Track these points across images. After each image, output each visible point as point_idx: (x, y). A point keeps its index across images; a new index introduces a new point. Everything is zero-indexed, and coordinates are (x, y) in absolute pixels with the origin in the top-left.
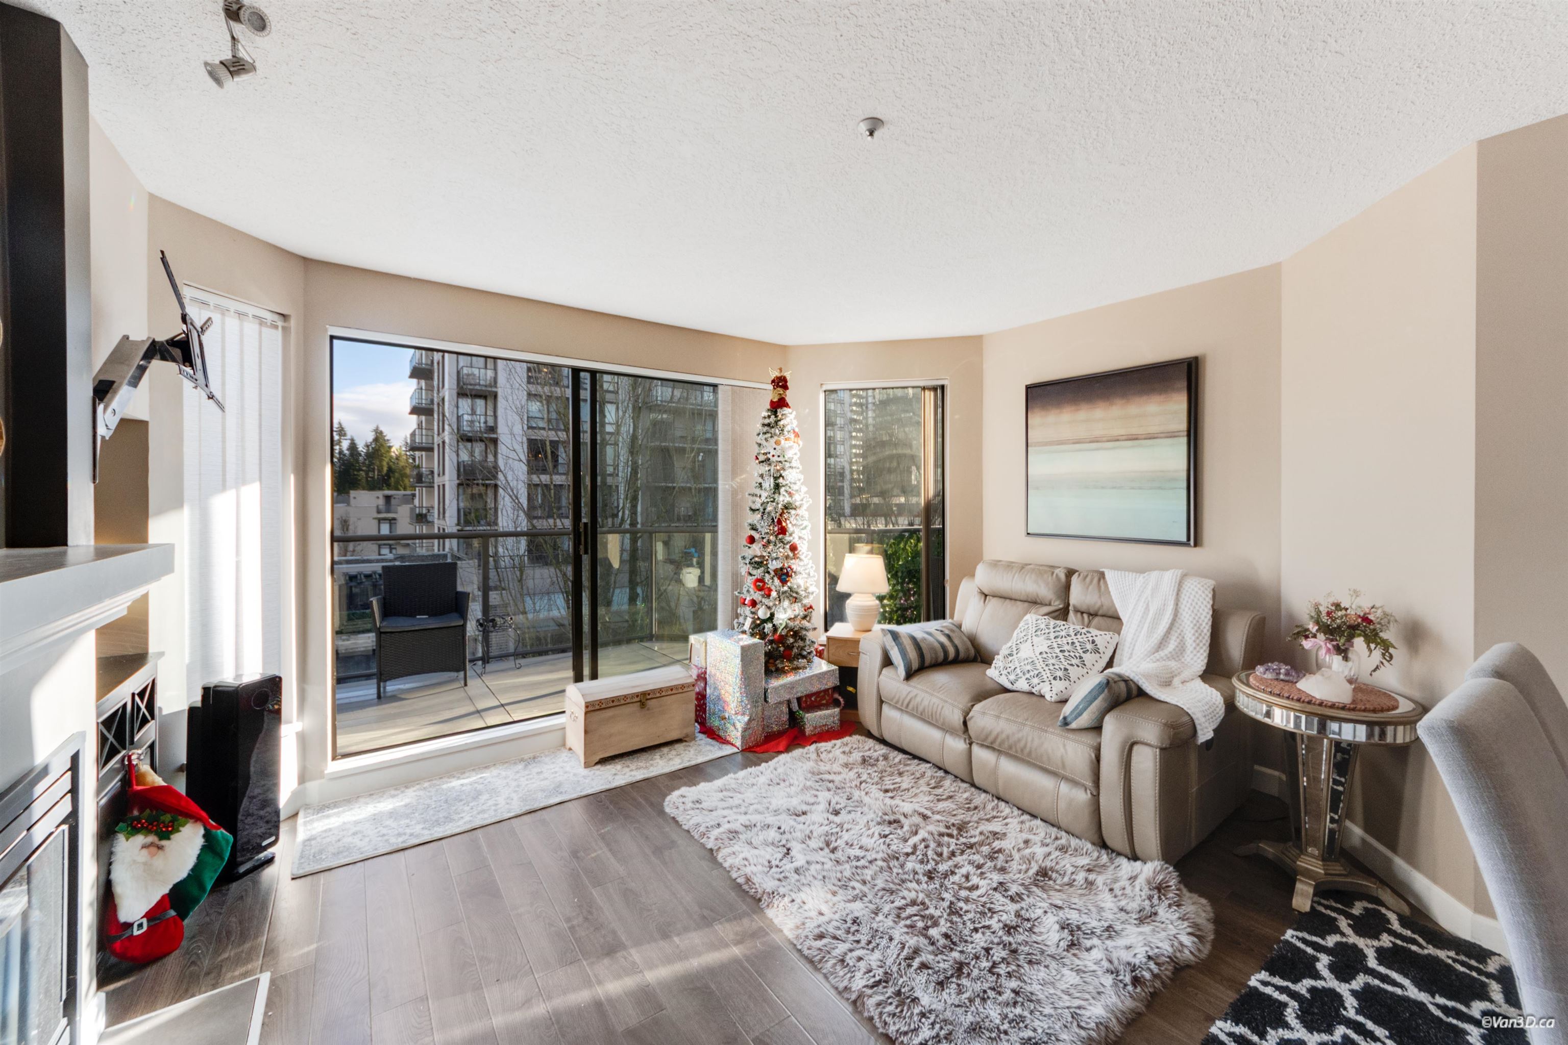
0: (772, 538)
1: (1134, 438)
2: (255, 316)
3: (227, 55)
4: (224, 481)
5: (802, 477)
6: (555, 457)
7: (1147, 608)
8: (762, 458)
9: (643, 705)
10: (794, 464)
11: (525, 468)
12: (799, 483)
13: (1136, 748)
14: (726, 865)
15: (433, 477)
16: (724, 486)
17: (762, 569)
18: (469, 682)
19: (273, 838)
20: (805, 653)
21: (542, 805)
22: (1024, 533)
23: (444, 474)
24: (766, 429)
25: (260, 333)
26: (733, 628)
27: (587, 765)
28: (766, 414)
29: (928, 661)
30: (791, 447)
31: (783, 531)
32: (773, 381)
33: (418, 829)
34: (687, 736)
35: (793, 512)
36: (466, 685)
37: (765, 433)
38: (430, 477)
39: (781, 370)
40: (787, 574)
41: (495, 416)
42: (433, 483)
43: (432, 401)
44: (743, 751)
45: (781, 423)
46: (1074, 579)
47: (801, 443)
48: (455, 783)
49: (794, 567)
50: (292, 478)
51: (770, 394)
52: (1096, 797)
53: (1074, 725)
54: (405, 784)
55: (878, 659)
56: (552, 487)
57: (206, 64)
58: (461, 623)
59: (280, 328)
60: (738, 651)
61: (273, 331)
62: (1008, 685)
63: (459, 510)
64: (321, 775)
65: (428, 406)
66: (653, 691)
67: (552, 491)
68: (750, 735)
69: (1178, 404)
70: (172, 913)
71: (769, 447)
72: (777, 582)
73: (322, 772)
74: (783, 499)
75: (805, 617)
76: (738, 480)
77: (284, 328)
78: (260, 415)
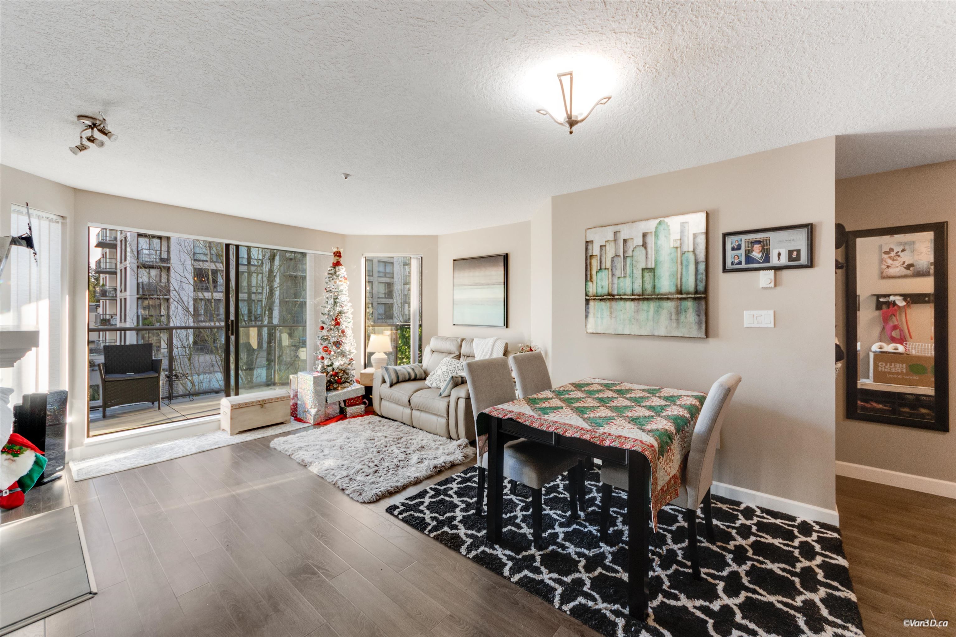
0: (332, 327)
1: (488, 284)
2: (46, 218)
3: (78, 144)
4: (30, 298)
5: (349, 299)
6: (215, 281)
7: (483, 352)
8: (328, 289)
9: (262, 406)
10: (344, 292)
11: (192, 288)
12: (346, 302)
13: (460, 400)
14: (295, 458)
15: (116, 293)
16: (310, 302)
17: (327, 342)
18: (161, 408)
19: (62, 467)
20: (349, 381)
21: (208, 449)
22: (452, 324)
23: (125, 290)
24: (330, 276)
25: (49, 226)
26: (313, 370)
27: (232, 434)
28: (330, 269)
29: (401, 379)
30: (342, 285)
31: (338, 324)
32: (334, 253)
33: (142, 461)
34: (286, 421)
35: (344, 315)
36: (159, 409)
37: (329, 278)
38: (113, 292)
39: (338, 248)
40: (340, 344)
41: (169, 252)
42: (116, 297)
43: (116, 239)
44: (314, 425)
45: (338, 273)
46: (464, 342)
47: (348, 283)
48: (160, 446)
49: (343, 341)
50: (67, 297)
51: (333, 260)
52: (448, 420)
53: (443, 395)
54: (131, 448)
55: (380, 380)
56: (213, 301)
57: (70, 148)
58: (157, 375)
59: (60, 223)
60: (312, 379)
61: (57, 224)
62: (430, 386)
63: (138, 317)
64: (82, 444)
65: (112, 242)
66: (268, 400)
67: (213, 304)
68: (318, 418)
69: (500, 271)
70: (19, 489)
71: (331, 285)
72: (334, 347)
73: (82, 443)
74: (338, 309)
75: (349, 364)
76: (318, 299)
77: (62, 223)
78: (49, 266)
